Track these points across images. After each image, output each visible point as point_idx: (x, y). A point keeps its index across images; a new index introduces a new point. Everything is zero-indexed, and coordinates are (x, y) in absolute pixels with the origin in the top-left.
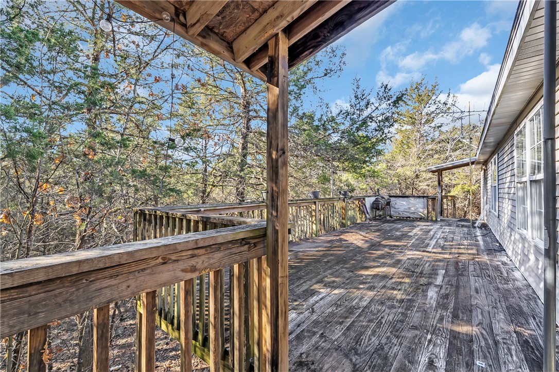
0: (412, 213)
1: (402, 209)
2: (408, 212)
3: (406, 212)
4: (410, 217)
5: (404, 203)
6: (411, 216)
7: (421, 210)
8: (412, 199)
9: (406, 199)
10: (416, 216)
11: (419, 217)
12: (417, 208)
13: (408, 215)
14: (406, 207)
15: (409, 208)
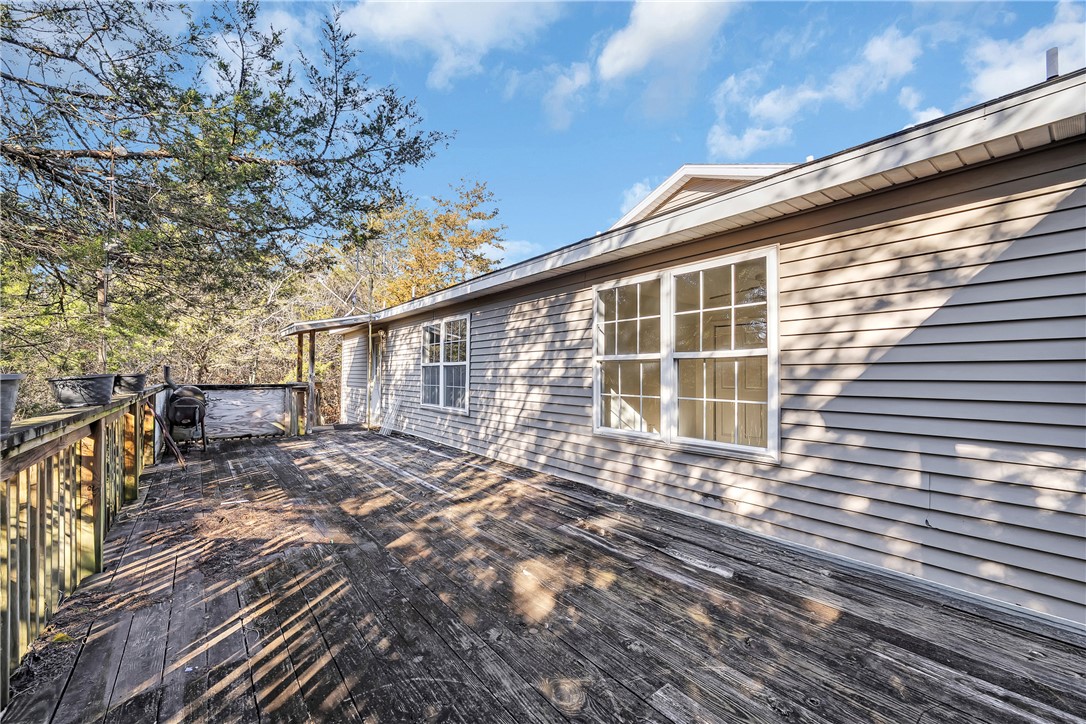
0: (255, 425)
1: (231, 417)
2: (247, 424)
3: (241, 423)
4: (250, 436)
5: (239, 403)
6: (254, 432)
7: (278, 416)
8: (257, 392)
9: (241, 392)
10: (265, 431)
11: (272, 431)
12: (269, 413)
13: (247, 430)
14: (243, 413)
15: (250, 414)
